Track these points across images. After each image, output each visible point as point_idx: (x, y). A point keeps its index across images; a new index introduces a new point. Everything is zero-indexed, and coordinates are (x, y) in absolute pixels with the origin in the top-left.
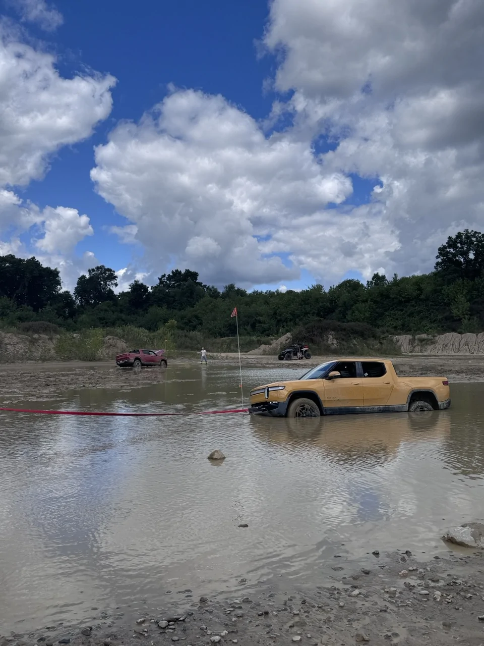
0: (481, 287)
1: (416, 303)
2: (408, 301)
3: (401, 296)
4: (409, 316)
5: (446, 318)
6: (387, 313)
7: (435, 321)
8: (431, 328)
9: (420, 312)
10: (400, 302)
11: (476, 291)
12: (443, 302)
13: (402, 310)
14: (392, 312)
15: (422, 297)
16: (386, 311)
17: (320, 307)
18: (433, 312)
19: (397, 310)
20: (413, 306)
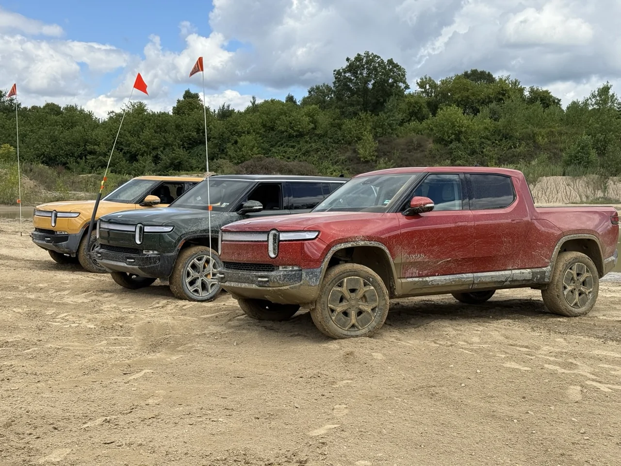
0: (386, 124)
1: (311, 139)
2: (301, 135)
3: (292, 128)
4: (304, 154)
5: (350, 160)
6: (274, 150)
7: (336, 163)
8: (335, 171)
9: (317, 150)
10: (290, 137)
11: (380, 128)
12: (343, 140)
13: (293, 147)
14: (281, 148)
15: (317, 132)
16: (272, 146)
17: (184, 137)
18: (332, 151)
19: (287, 145)
20: (306, 142)
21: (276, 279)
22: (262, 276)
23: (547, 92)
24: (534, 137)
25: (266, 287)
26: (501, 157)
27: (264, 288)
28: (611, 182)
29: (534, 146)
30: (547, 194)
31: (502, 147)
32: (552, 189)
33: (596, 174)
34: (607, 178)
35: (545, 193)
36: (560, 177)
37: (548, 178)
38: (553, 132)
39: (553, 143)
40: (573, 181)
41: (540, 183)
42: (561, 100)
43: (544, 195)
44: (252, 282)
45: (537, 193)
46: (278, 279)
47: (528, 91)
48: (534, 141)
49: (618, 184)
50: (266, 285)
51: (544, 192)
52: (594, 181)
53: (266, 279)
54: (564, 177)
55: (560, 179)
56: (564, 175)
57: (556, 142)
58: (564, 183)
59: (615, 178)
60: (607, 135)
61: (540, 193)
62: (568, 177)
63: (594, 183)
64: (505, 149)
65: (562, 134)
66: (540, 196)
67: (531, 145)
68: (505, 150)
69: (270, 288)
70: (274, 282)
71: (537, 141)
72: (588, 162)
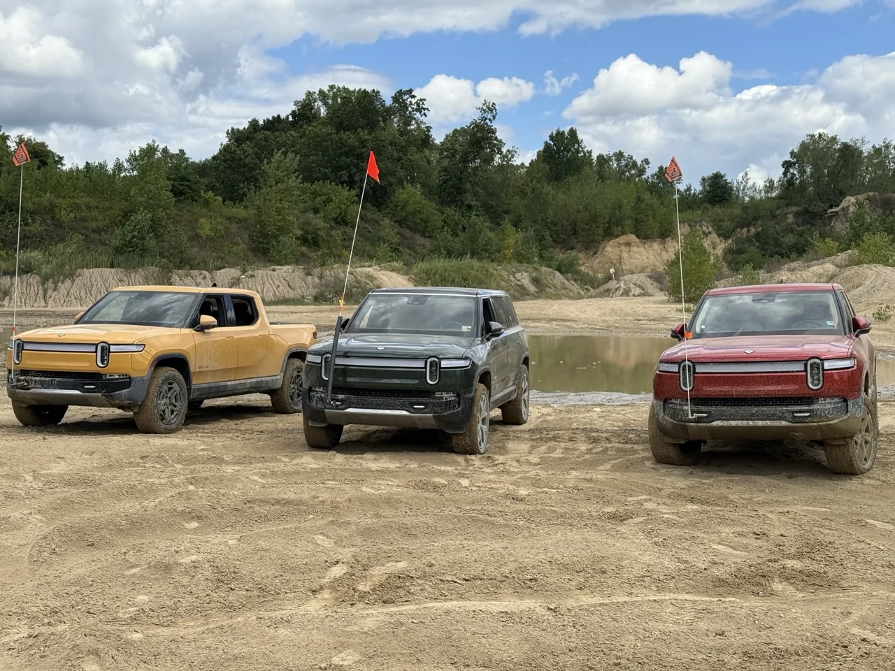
21: (824, 413)
22: (801, 411)
23: (43, 144)
24: (52, 210)
25: (807, 422)
26: (6, 238)
27: (804, 424)
28: (177, 277)
29: (53, 224)
30: (93, 293)
31: (5, 224)
32: (99, 286)
33: (156, 266)
34: (170, 271)
35: (90, 292)
36: (108, 270)
37: (91, 270)
38: (77, 204)
39: (80, 220)
40: (126, 275)
41: (80, 278)
42: (63, 157)
43: (89, 295)
44: (781, 418)
45: (78, 292)
46: (826, 412)
47: (16, 142)
48: (53, 218)
49: (186, 280)
50: (807, 421)
51: (88, 291)
52: (155, 275)
53: (808, 414)
54: (113, 270)
55: (107, 271)
56: (112, 266)
57: (84, 220)
58: (115, 278)
59: (180, 271)
60: (156, 213)
61: (83, 292)
62: (119, 270)
63: (154, 278)
64: (11, 226)
65: (91, 207)
66: (84, 297)
67: (49, 221)
68: (10, 228)
69: (815, 424)
70: (821, 416)
71: (58, 216)
72: (145, 250)
